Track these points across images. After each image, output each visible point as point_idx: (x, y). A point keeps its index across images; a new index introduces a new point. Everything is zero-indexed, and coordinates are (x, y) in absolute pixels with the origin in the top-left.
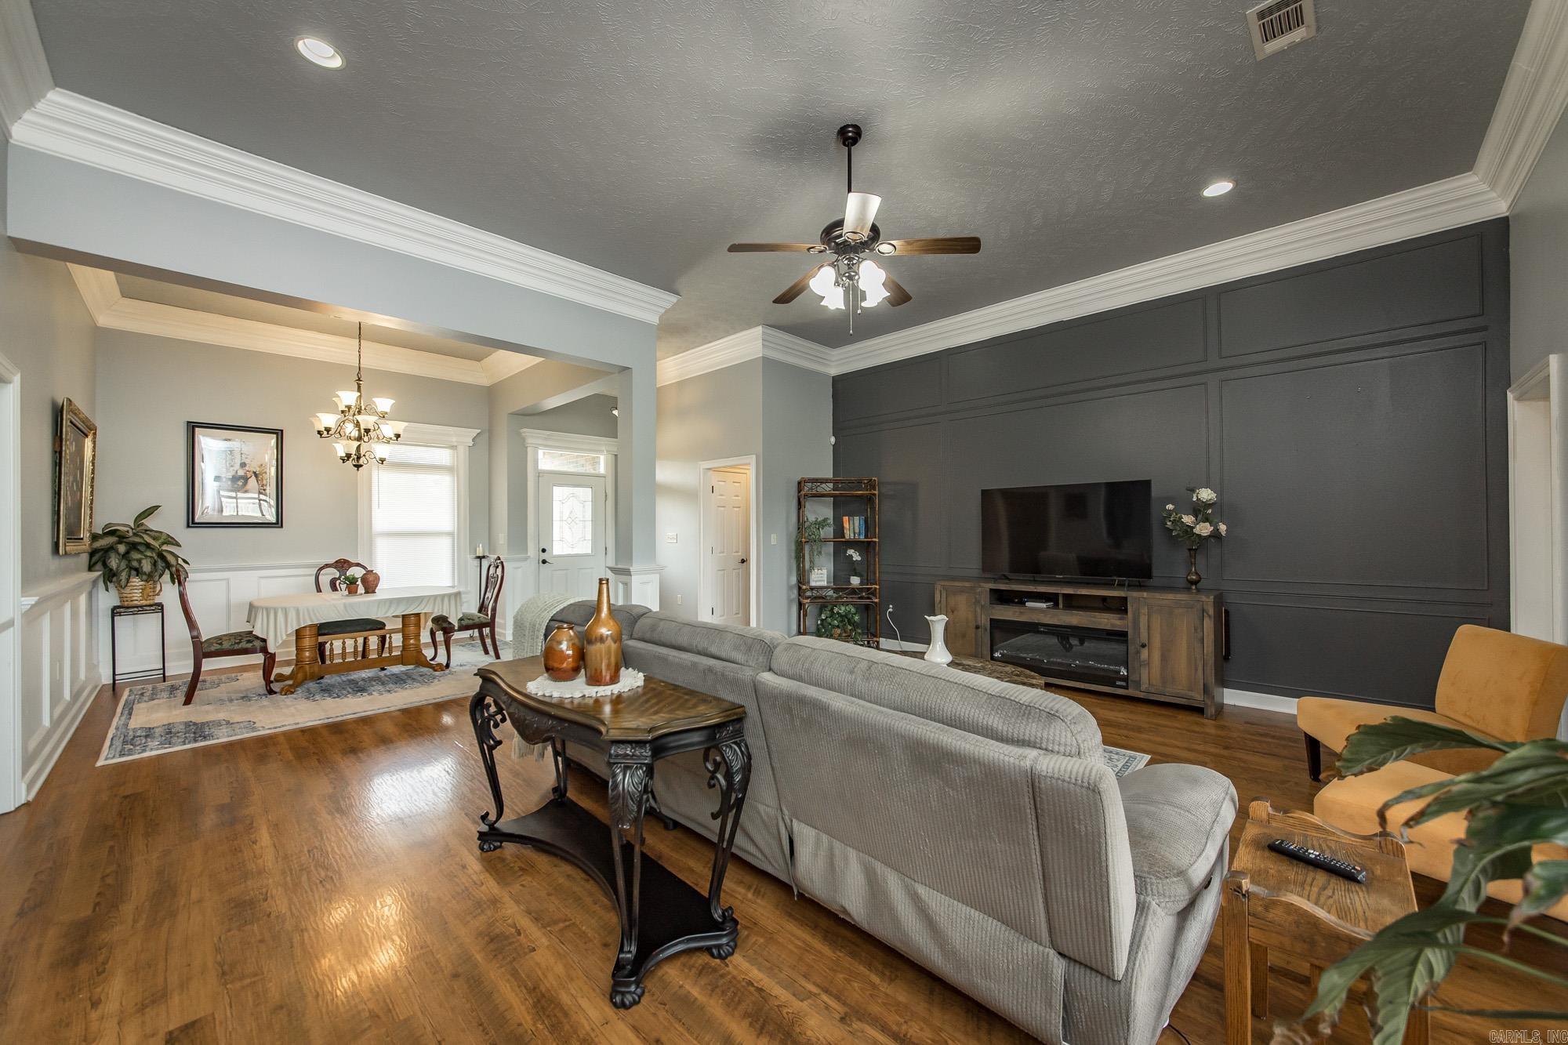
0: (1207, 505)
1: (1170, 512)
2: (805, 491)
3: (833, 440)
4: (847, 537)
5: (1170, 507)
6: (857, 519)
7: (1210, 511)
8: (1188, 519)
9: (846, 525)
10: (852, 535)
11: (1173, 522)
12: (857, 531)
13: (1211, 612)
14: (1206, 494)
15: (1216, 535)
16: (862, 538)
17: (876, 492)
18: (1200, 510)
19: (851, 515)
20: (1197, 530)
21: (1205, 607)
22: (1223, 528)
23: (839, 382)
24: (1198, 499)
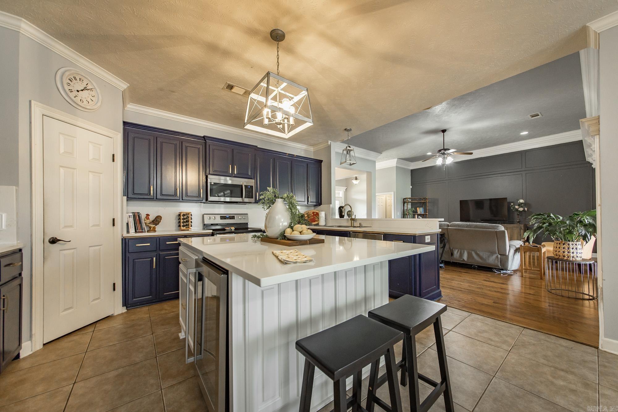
0: (522, 204)
1: (512, 205)
2: (404, 202)
3: (411, 187)
4: (418, 213)
5: (512, 204)
6: (421, 208)
7: (522, 205)
8: (517, 207)
9: (418, 210)
10: (420, 212)
11: (513, 208)
12: (421, 211)
13: (523, 228)
14: (522, 201)
15: (524, 210)
16: (423, 213)
17: (427, 201)
18: (520, 205)
19: (420, 207)
20: (519, 210)
21: (521, 227)
22: (526, 209)
23: (412, 171)
24: (519, 202)
